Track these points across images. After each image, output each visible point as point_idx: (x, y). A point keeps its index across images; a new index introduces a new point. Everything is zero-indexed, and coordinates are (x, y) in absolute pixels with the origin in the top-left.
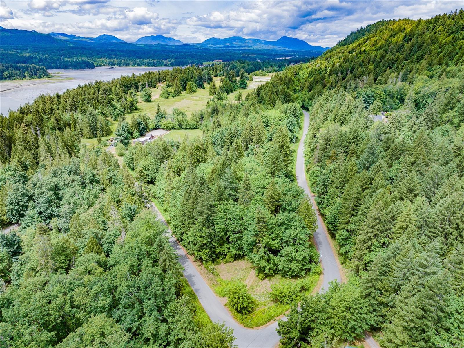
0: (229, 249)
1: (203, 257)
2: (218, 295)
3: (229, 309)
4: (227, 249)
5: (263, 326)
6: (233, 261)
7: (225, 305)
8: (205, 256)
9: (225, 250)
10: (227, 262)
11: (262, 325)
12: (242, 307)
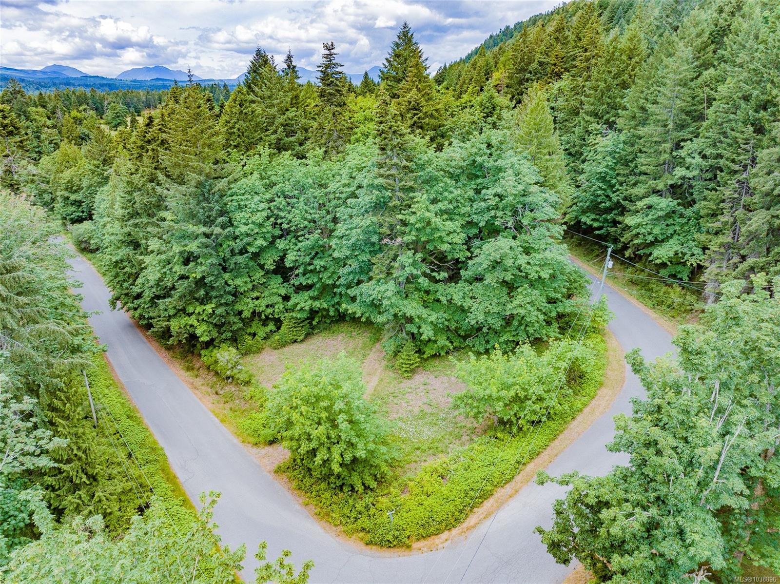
0: (286, 298)
1: (198, 332)
2: (252, 440)
3: (295, 484)
4: (280, 299)
5: (454, 531)
6: (302, 337)
7: (278, 471)
8: (204, 327)
9: (272, 306)
10: (283, 344)
11: (449, 527)
12: (348, 457)
